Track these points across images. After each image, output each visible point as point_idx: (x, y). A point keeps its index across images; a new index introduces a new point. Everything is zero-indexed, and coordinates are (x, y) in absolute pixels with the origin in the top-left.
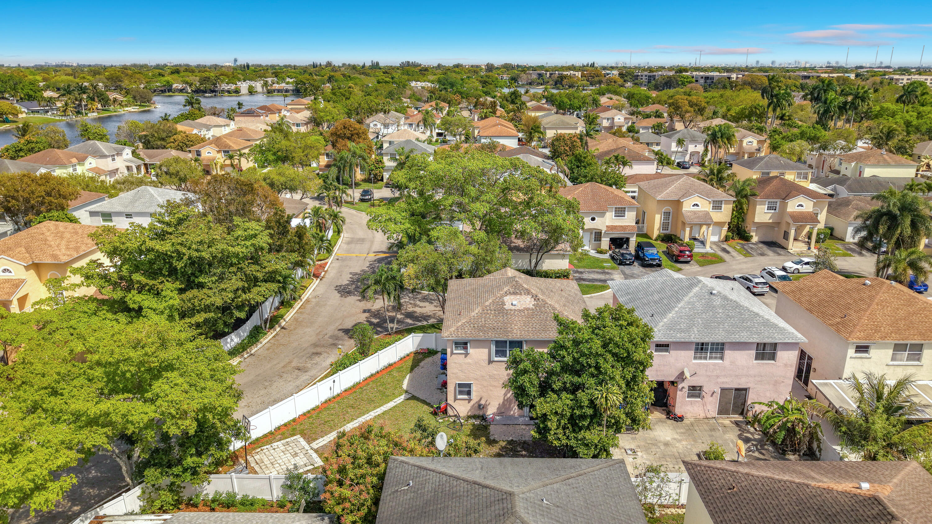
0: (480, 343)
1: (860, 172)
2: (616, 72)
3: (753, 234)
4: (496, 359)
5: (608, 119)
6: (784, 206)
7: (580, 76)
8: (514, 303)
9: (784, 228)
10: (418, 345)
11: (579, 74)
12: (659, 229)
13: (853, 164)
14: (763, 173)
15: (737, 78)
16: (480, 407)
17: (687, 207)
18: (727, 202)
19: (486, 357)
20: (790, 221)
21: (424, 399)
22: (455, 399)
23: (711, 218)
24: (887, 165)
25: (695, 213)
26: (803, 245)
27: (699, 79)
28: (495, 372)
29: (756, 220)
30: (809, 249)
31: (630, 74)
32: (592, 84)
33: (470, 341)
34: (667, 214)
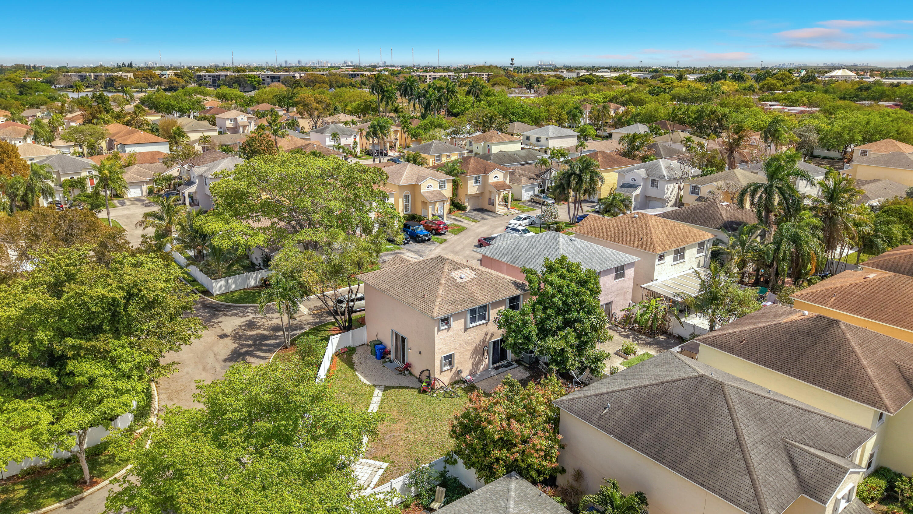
0: (458, 315)
1: (489, 149)
2: (171, 73)
3: (467, 204)
4: (471, 325)
5: (231, 120)
6: (486, 179)
7: (133, 77)
8: (463, 276)
9: (487, 196)
10: (337, 347)
11: (131, 75)
12: (403, 211)
13: (482, 144)
14: (460, 154)
15: (300, 77)
16: (459, 372)
17: (424, 189)
18: (448, 181)
19: (462, 327)
20: (494, 190)
21: (398, 385)
22: (441, 371)
23: (444, 196)
24: (505, 143)
25: (431, 192)
26: (503, 207)
27: (266, 78)
28: (469, 338)
29: (469, 193)
30: (508, 209)
31: (186, 75)
32: (150, 85)
33: (451, 316)
34: (407, 197)
